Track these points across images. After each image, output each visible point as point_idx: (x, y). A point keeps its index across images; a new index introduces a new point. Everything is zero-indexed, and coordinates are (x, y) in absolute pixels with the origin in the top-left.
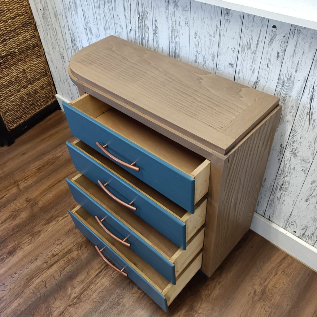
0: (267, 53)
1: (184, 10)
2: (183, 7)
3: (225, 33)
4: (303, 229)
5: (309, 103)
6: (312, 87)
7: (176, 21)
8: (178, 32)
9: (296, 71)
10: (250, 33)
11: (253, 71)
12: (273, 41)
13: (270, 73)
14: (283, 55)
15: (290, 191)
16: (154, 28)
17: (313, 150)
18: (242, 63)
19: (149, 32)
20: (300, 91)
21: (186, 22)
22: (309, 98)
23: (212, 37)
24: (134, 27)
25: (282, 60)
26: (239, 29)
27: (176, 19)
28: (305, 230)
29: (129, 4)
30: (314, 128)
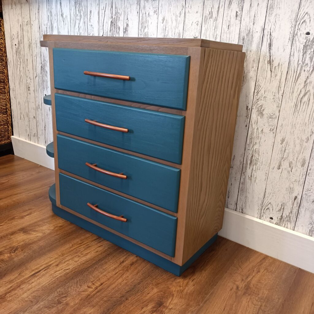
0: (227, 16)
3: (189, 10)
4: (280, 210)
5: (268, 50)
6: (269, 34)
7: (145, 13)
8: (147, 22)
9: (254, 24)
10: (211, 2)
11: (216, 37)
12: (231, 3)
13: (231, 34)
14: (241, 13)
15: (261, 162)
16: (125, 26)
17: (278, 101)
18: (206, 33)
19: (120, 32)
20: (259, 43)
21: (155, 11)
22: (268, 46)
23: (178, 17)
24: (106, 31)
25: (240, 18)
26: (202, 2)
27: (146, 11)
28: (282, 210)
29: (103, 11)
30: (276, 76)
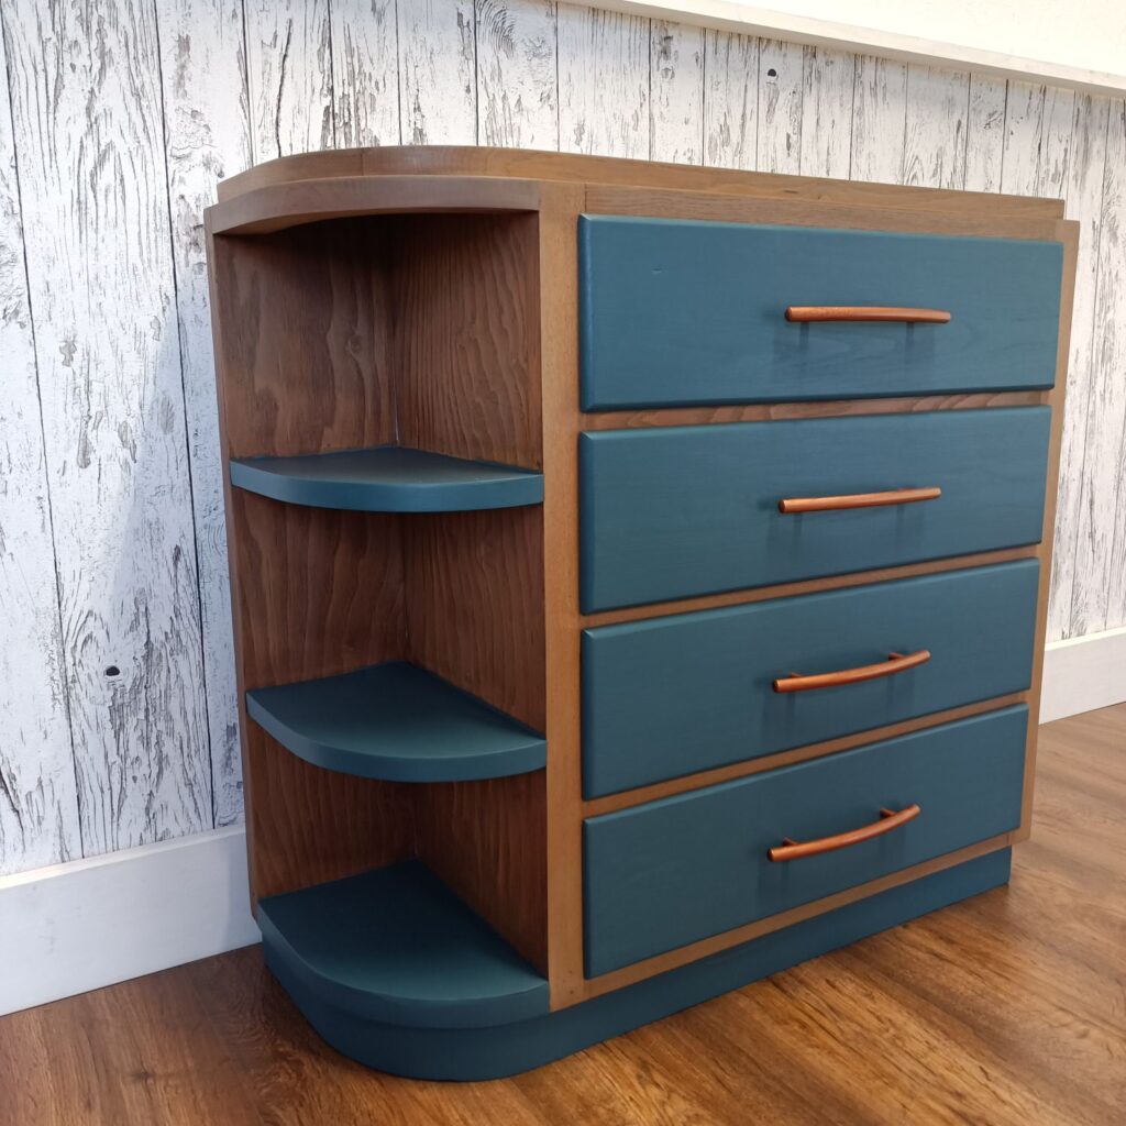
1: (535, 55)
2: (531, 45)
3: (665, 111)
7: (504, 97)
8: (516, 134)
10: (724, 97)
14: (799, 140)
21: (545, 95)
27: (505, 87)
29: (276, 54)
